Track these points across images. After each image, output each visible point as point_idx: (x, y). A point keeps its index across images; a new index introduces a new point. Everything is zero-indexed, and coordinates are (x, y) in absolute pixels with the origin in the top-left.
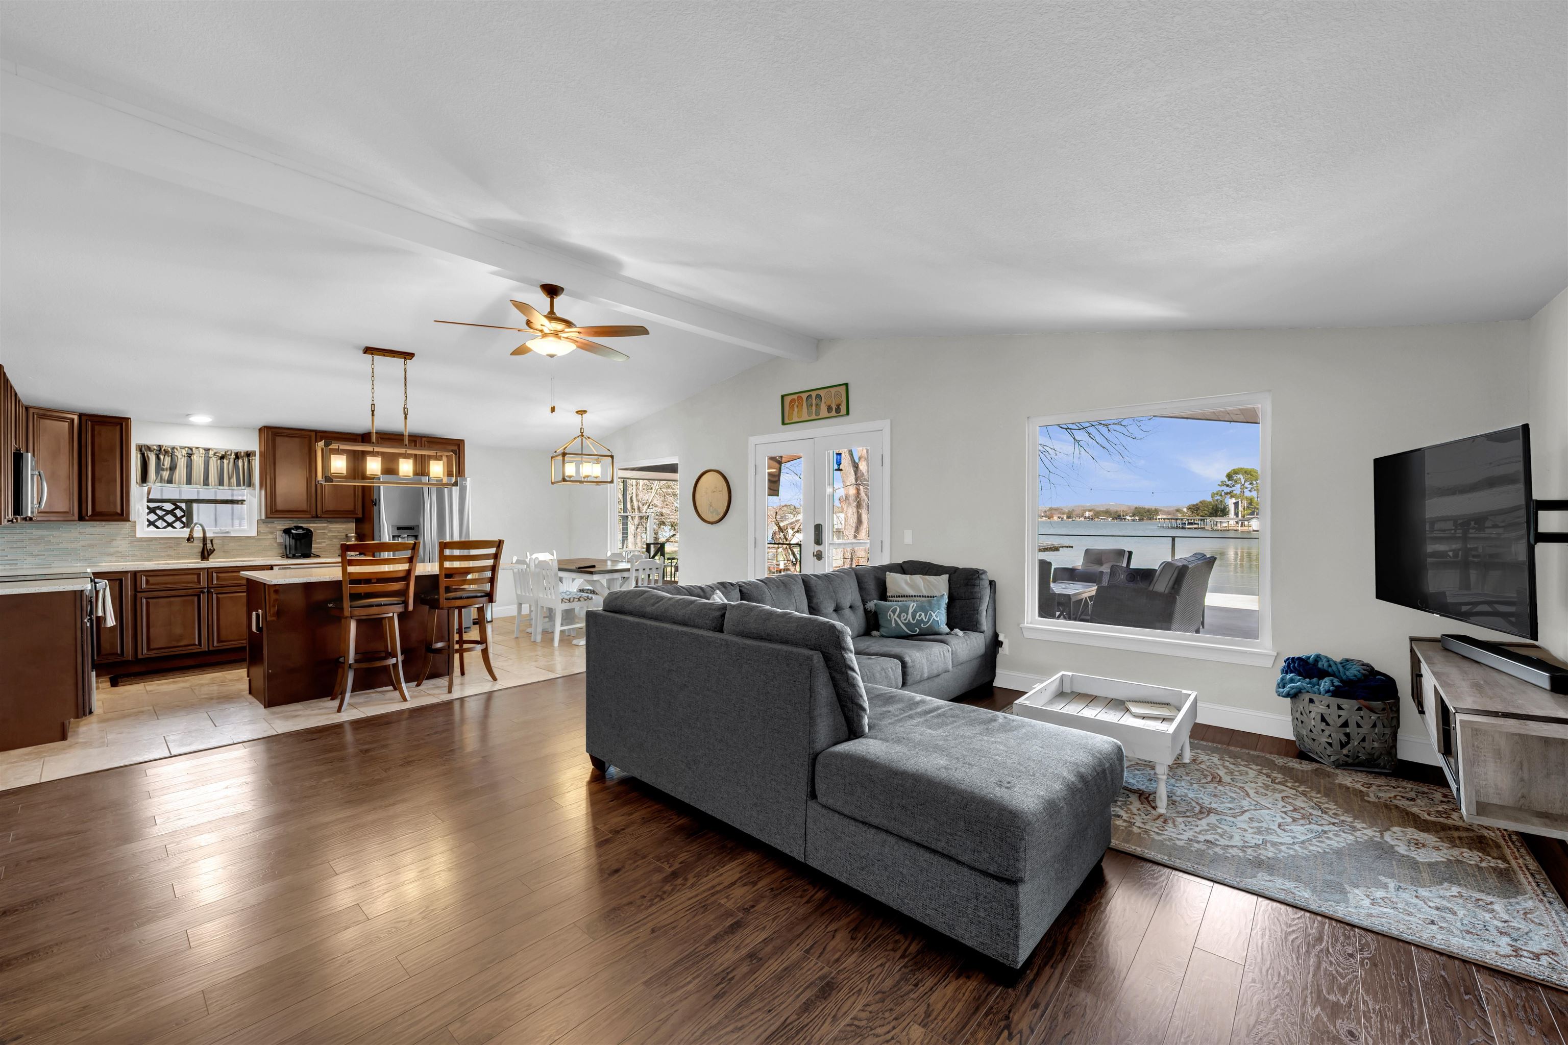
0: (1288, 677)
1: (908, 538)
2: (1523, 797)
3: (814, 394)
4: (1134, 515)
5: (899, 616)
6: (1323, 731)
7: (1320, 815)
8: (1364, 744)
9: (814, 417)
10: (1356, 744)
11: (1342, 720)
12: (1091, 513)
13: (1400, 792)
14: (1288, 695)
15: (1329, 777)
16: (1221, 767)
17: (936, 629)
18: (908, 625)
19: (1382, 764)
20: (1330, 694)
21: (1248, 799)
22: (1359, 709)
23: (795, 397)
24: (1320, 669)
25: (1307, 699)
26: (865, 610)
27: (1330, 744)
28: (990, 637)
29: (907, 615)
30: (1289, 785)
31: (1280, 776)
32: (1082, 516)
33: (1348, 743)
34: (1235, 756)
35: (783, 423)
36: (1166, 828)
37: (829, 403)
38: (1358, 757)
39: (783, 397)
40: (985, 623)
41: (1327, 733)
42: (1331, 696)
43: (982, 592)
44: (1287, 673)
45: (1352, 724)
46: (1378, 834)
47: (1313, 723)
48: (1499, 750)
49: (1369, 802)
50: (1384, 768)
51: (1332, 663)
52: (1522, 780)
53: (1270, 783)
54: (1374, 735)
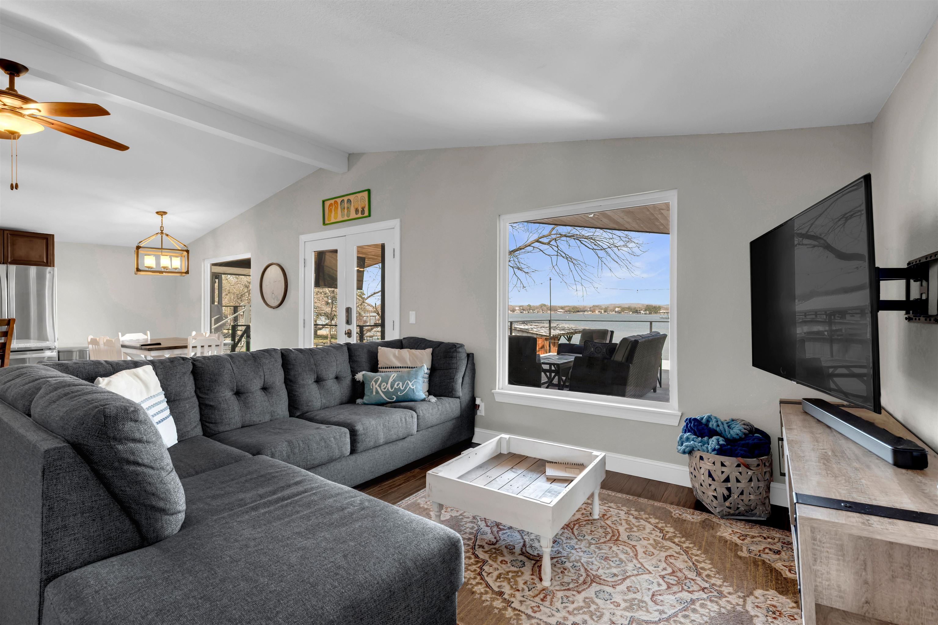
0: (685, 436)
1: (412, 318)
2: (867, 602)
3: (346, 199)
4: (646, 310)
5: (380, 386)
6: (710, 485)
7: (694, 578)
8: (742, 497)
9: (346, 218)
10: (736, 497)
11: (724, 477)
12: (619, 309)
13: (769, 543)
14: (684, 452)
15: (713, 529)
16: (624, 522)
17: (412, 396)
18: (386, 393)
19: (758, 513)
20: (715, 452)
21: (635, 561)
22: (738, 466)
23: (333, 201)
24: (710, 428)
25: (698, 457)
26: (354, 380)
27: (715, 497)
28: (467, 401)
29: (387, 384)
30: (676, 540)
31: (672, 530)
32: (614, 311)
33: (729, 496)
34: (640, 509)
35: (324, 223)
36: (542, 608)
37: (356, 207)
38: (738, 508)
39: (324, 202)
40: (461, 390)
41: (713, 487)
42: (716, 454)
43: (458, 363)
44: (685, 432)
45: (733, 479)
46: (741, 601)
47: (702, 478)
48: (842, 546)
49: (740, 558)
50: (760, 516)
51: (720, 423)
52: (866, 582)
53: (660, 539)
54: (750, 488)
